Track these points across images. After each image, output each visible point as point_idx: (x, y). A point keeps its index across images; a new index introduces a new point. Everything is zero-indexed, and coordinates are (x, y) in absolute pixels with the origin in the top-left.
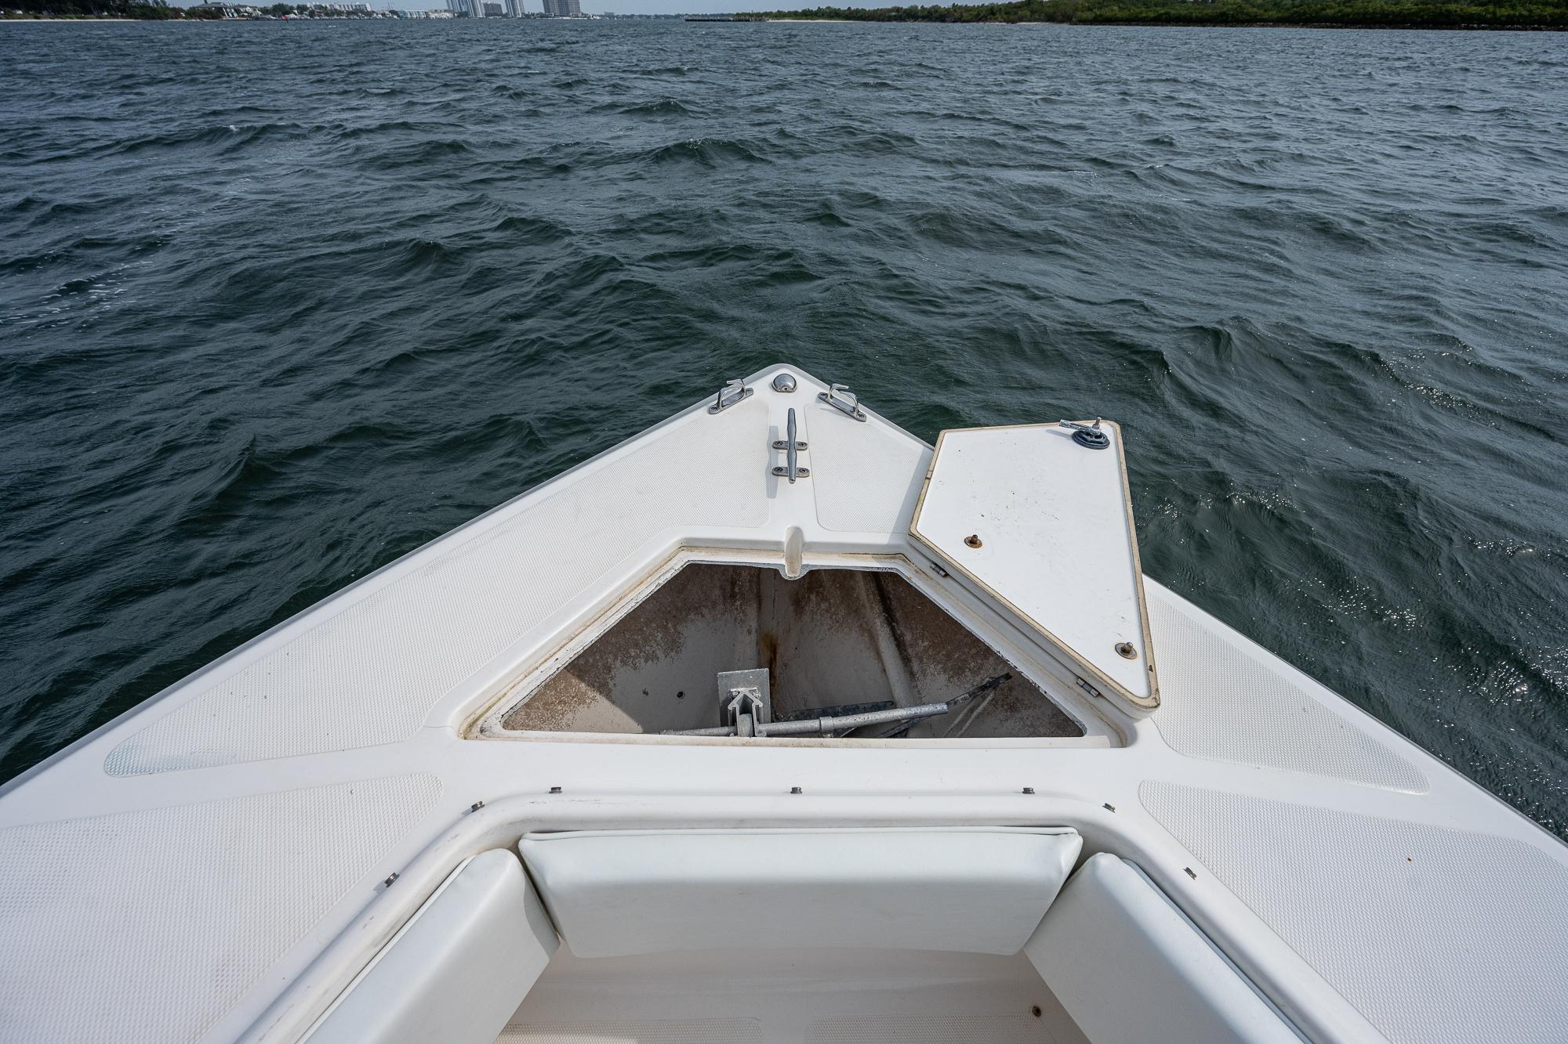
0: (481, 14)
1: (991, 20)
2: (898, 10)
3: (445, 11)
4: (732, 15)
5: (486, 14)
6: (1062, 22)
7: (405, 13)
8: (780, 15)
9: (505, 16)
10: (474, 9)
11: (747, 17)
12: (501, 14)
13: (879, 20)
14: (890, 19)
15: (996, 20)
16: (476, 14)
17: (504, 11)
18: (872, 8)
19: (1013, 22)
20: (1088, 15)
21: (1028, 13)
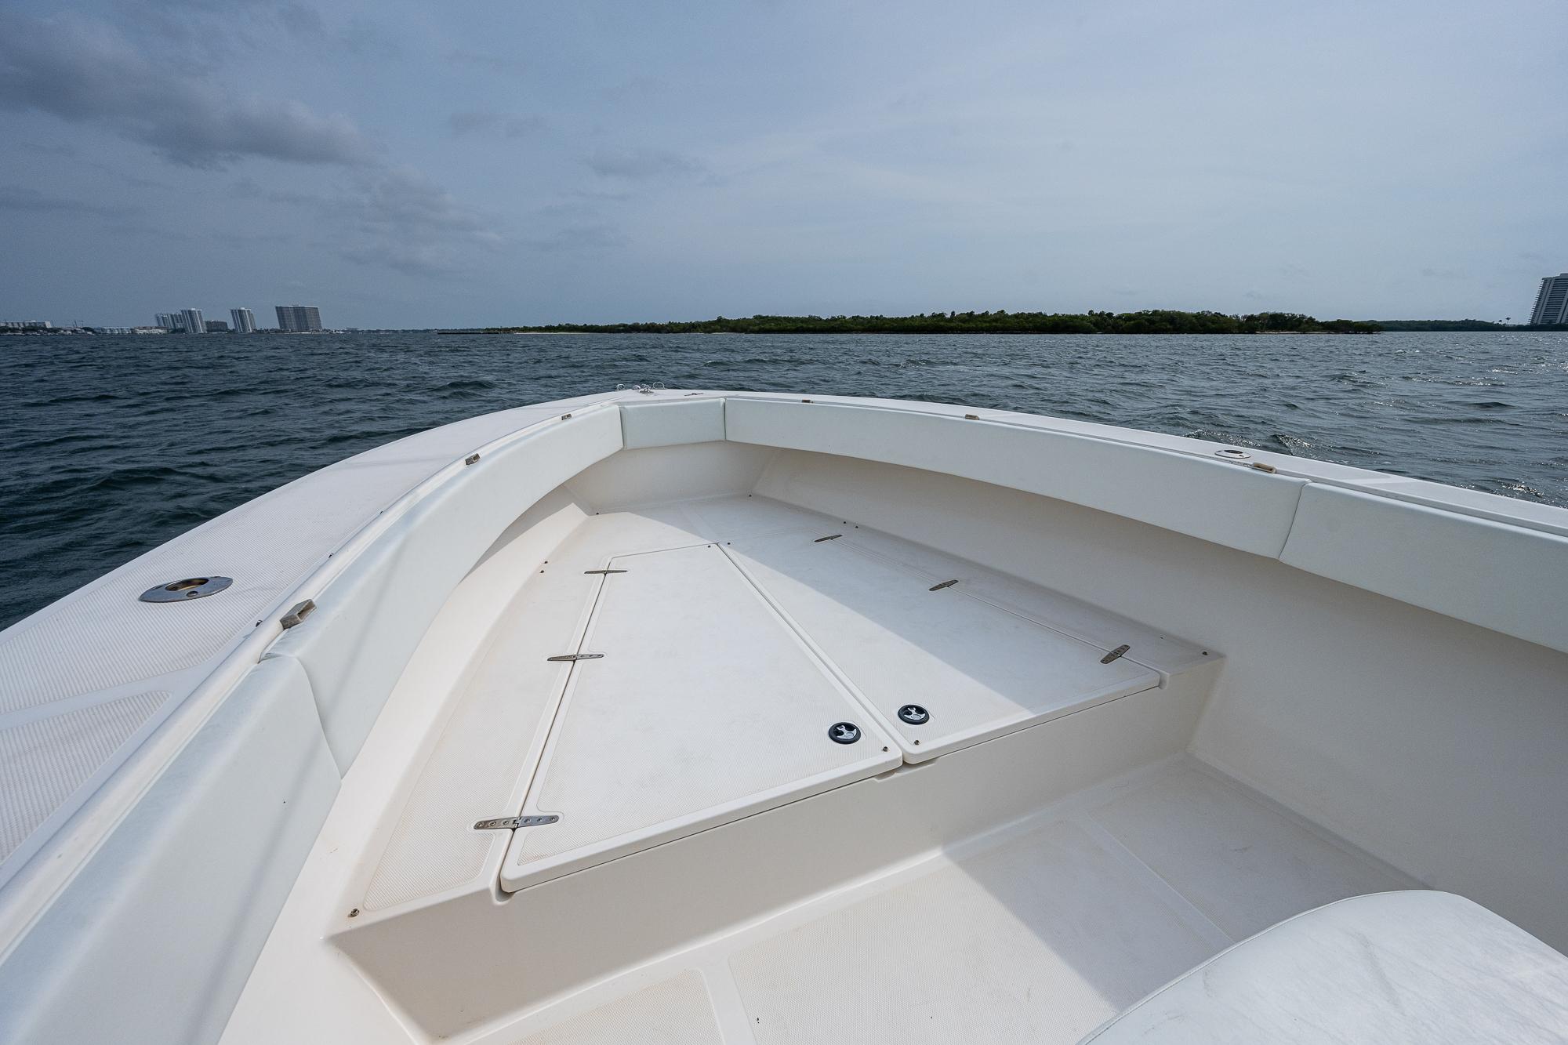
0: (202, 329)
1: (693, 332)
2: (624, 325)
3: (156, 328)
4: (482, 330)
5: (208, 331)
6: (742, 332)
7: (103, 330)
8: (526, 329)
9: (230, 332)
10: (193, 323)
11: (496, 331)
12: (227, 330)
13: (610, 333)
14: (619, 331)
15: (698, 331)
16: (195, 330)
17: (231, 326)
18: (604, 325)
19: (709, 332)
20: (756, 328)
21: (719, 327)
